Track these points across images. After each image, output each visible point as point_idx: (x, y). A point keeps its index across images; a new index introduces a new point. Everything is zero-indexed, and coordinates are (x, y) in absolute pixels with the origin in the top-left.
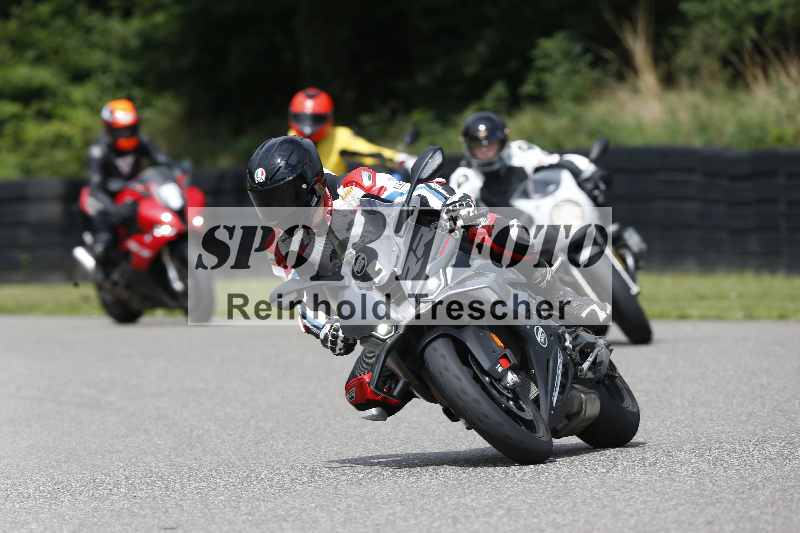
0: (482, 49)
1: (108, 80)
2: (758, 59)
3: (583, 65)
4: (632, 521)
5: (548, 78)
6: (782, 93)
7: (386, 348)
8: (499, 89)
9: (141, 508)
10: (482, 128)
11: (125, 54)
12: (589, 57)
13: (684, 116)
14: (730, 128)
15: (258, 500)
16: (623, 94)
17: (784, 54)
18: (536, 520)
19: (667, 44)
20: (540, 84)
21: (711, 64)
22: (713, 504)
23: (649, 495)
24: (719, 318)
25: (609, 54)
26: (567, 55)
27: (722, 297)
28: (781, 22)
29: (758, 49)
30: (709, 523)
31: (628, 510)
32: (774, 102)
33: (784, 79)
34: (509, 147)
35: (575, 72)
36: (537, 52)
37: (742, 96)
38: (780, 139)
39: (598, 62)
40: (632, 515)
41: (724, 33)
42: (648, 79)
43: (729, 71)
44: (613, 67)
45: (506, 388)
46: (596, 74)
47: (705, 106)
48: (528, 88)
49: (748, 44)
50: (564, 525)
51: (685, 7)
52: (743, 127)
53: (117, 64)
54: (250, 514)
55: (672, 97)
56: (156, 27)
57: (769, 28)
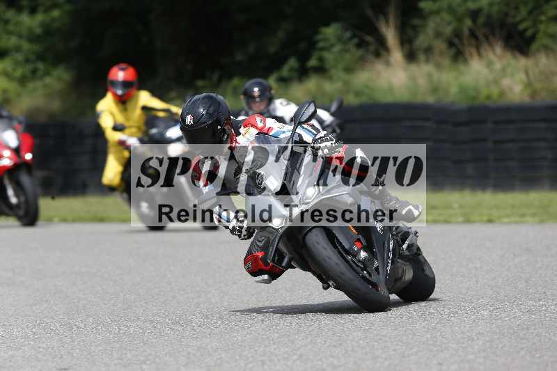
0: (281, 34)
1: (20, 57)
2: (473, 41)
3: (351, 46)
4: (387, 363)
5: (326, 55)
6: (490, 65)
7: (279, 235)
8: (292, 62)
9: (44, 355)
10: (256, 89)
11: (33, 38)
12: (355, 41)
13: (422, 82)
14: (454, 90)
15: (126, 349)
16: (379, 66)
17: (491, 38)
18: (320, 363)
19: (410, 32)
20: (321, 59)
21: (440, 45)
22: (442, 351)
23: (397, 345)
24: (447, 222)
25: (369, 39)
26: (340, 39)
27: (448, 207)
28: (489, 16)
29: (473, 34)
30: (440, 364)
31: (383, 356)
32: (485, 71)
33: (491, 56)
34: (274, 103)
35: (347, 51)
36: (319, 37)
37: (462, 67)
38: (489, 97)
39: (361, 44)
40: (386, 359)
41: (449, 24)
42: (397, 56)
43: (453, 51)
44: (372, 48)
45: (360, 261)
46: (360, 52)
47: (436, 75)
48: (313, 62)
49: (466, 32)
50: (339, 366)
51: (422, 5)
52: (463, 90)
53: (26, 46)
54: (120, 359)
55: (413, 68)
56: (53, 20)
57: (481, 20)
